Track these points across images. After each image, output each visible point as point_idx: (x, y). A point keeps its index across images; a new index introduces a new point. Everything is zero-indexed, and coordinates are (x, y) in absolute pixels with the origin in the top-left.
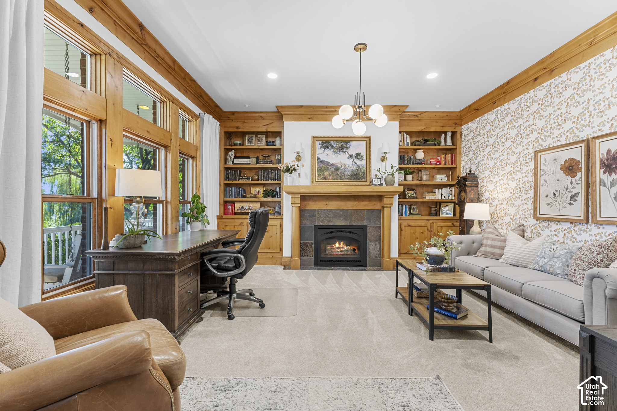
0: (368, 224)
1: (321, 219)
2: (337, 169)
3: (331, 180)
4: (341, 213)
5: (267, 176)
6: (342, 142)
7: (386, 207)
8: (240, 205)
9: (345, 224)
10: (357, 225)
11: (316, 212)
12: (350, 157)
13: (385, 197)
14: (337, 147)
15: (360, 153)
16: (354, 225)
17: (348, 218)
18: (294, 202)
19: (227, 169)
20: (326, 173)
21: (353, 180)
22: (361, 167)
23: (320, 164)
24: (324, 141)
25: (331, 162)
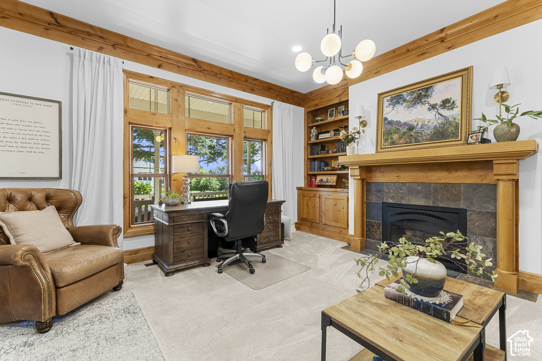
0: (468, 207)
1: (390, 195)
2: (411, 128)
3: (401, 144)
4: (420, 188)
5: (343, 148)
6: (419, 90)
7: (502, 180)
8: (320, 178)
9: (426, 204)
10: (446, 206)
11: (385, 187)
12: (433, 108)
13: (494, 162)
14: (412, 99)
15: (449, 98)
16: (441, 206)
17: (431, 196)
18: (353, 174)
19: (312, 145)
20: (395, 136)
21: (436, 140)
22: (451, 119)
23: (389, 127)
24: (394, 96)
25: (402, 121)
